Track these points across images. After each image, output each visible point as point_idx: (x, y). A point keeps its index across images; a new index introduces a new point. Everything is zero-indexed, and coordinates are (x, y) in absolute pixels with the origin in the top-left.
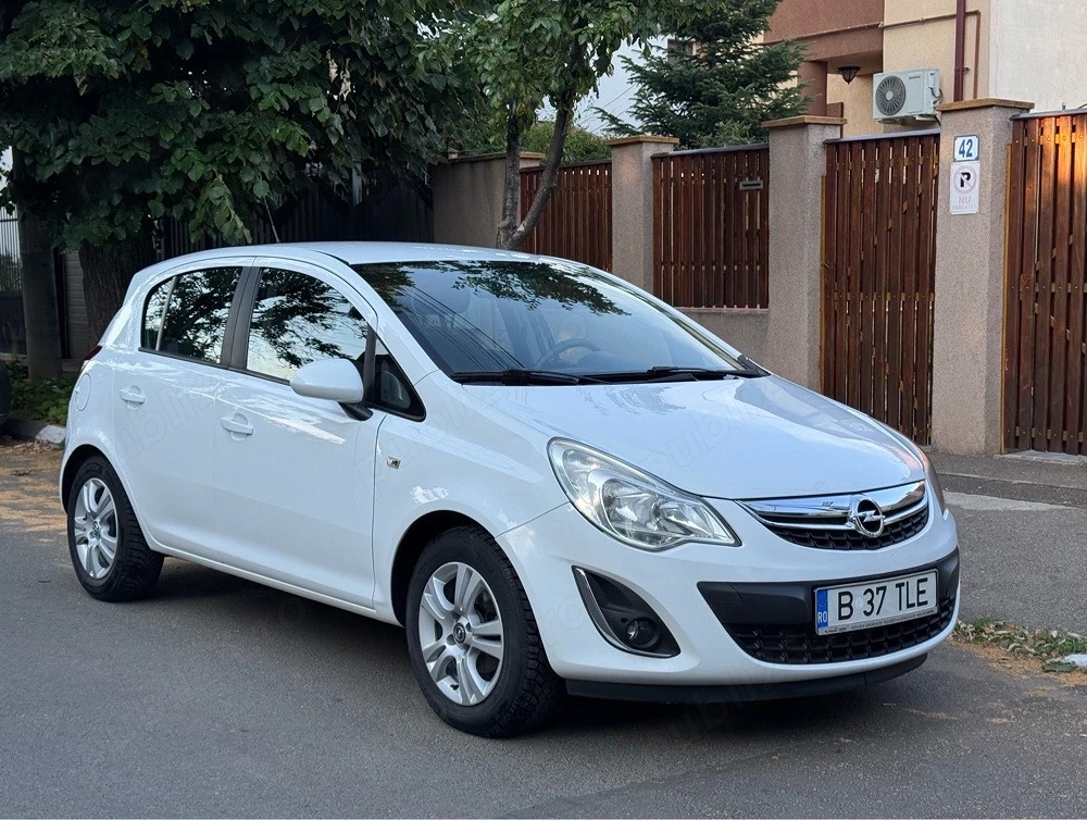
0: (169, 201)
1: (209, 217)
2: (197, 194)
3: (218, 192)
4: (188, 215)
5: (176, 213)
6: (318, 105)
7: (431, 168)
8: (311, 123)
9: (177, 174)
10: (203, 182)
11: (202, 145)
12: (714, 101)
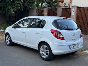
0: (7, 10)
1: (11, 12)
2: (10, 10)
3: (12, 10)
4: (9, 11)
5: (8, 11)
6: (20, 3)
7: (29, 8)
8: (20, 4)
9: (8, 8)
10: (10, 9)
11: (10, 6)
12: (51, 4)
